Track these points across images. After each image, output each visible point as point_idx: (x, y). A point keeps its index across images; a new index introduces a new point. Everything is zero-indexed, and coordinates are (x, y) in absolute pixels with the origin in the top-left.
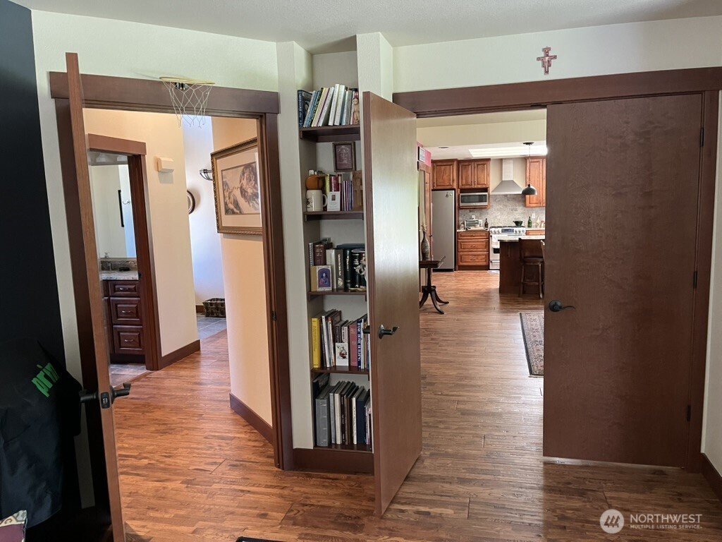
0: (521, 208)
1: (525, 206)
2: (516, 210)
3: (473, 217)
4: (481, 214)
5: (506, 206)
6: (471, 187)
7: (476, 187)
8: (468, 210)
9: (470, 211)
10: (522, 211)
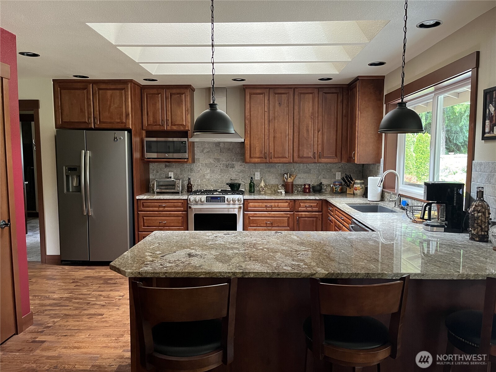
0: (239, 163)
1: (244, 161)
2: (233, 167)
3: (171, 174)
4: (181, 171)
5: (218, 160)
6: (162, 128)
7: (169, 128)
8: (163, 165)
9: (166, 166)
10: (242, 168)
